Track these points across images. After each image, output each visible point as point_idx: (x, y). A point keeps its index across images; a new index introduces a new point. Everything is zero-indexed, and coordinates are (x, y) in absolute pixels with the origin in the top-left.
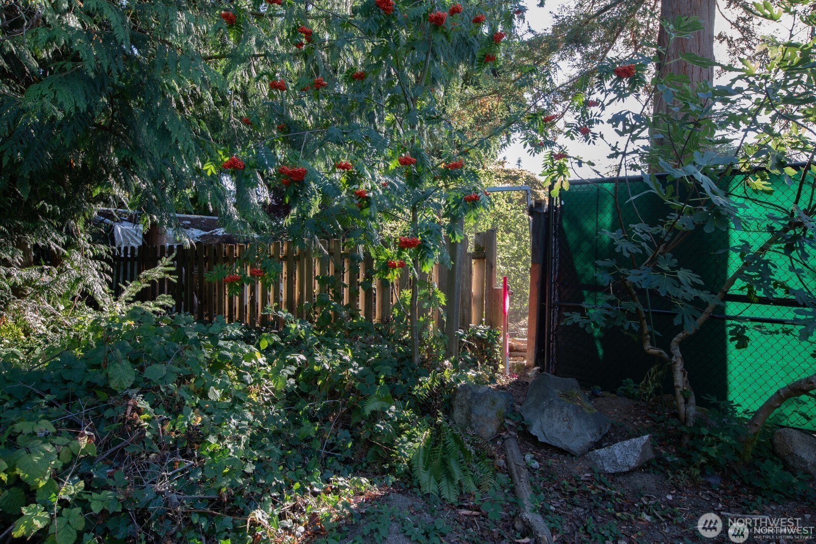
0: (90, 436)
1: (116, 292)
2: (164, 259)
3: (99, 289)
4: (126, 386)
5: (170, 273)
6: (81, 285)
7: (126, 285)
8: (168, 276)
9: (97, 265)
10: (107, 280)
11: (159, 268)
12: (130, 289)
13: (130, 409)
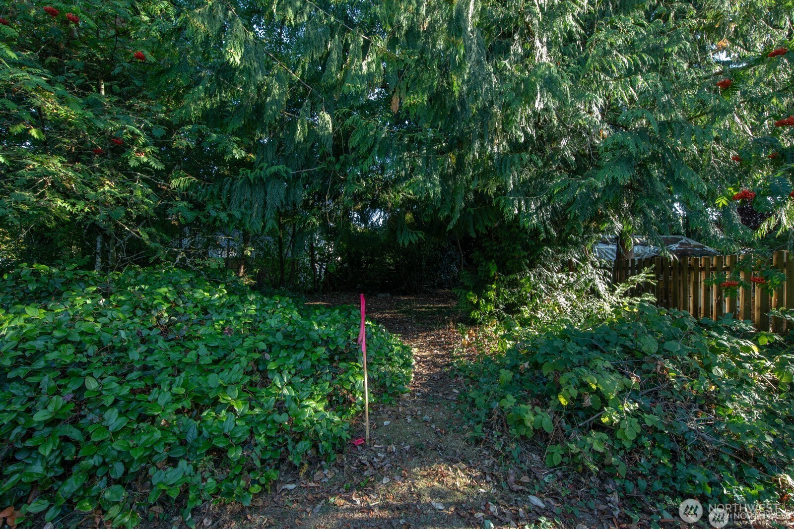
0: (637, 378)
1: (612, 291)
2: (646, 268)
3: (602, 287)
4: (653, 352)
5: (652, 278)
6: (591, 284)
7: (618, 286)
8: (649, 280)
9: (601, 272)
10: (608, 282)
11: (642, 275)
12: (620, 289)
13: (659, 367)
